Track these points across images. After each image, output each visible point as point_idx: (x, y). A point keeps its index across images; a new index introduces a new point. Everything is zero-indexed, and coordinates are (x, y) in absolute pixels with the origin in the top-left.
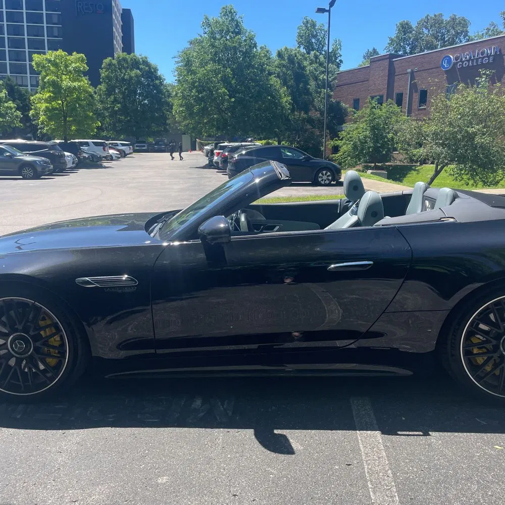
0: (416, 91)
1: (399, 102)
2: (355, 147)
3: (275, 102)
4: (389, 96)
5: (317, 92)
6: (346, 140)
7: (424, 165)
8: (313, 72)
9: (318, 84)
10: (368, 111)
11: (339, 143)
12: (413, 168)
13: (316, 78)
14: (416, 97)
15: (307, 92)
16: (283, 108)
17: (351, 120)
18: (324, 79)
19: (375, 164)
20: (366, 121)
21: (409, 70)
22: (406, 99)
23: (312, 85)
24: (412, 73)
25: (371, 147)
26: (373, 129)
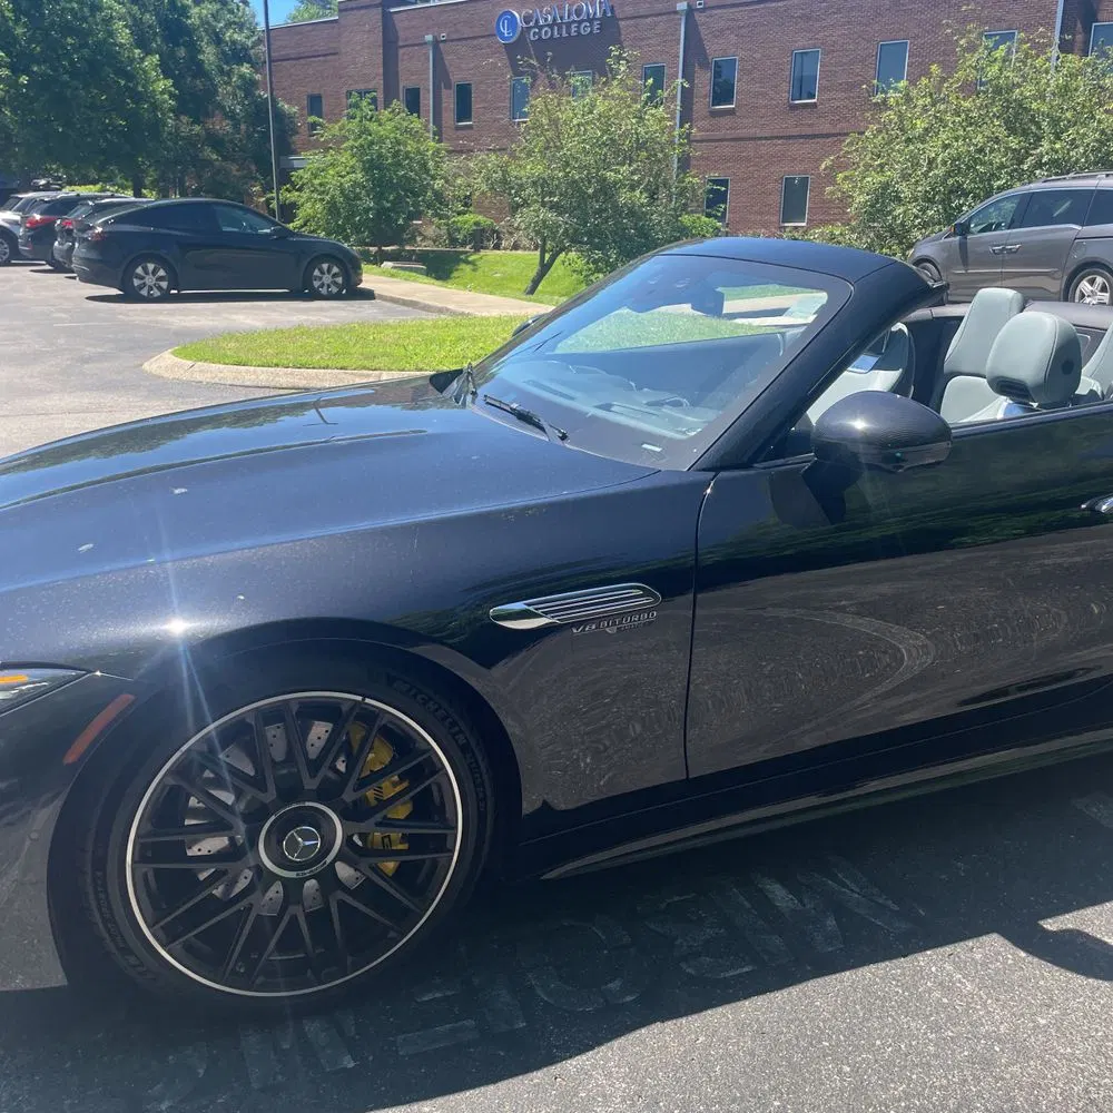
0: (448, 86)
1: (413, 104)
2: (332, 208)
3: (132, 90)
4: (390, 94)
5: (222, 72)
6: (313, 191)
7: (483, 252)
8: (208, 23)
9: (224, 53)
10: (354, 125)
11: (293, 196)
12: (463, 257)
13: (217, 39)
14: (449, 100)
15: (199, 70)
16: (155, 107)
17: (315, 145)
18: (234, 42)
19: (380, 248)
20: (352, 148)
21: (429, 38)
22: (427, 100)
23: (209, 55)
24: (436, 43)
25: (370, 209)
26: (371, 166)
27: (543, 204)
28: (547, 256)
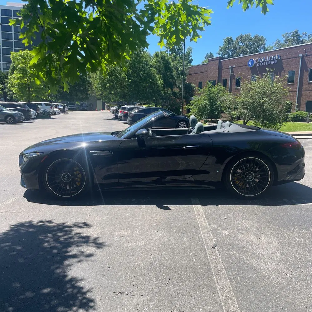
0: (234, 79)
1: (225, 85)
2: (199, 109)
3: (154, 83)
4: (219, 81)
5: (177, 77)
6: (195, 106)
7: (239, 121)
8: (175, 66)
9: (178, 73)
10: (207, 89)
11: (190, 107)
12: (233, 122)
13: (177, 70)
14: (234, 82)
15: (172, 77)
16: (158, 86)
17: (197, 94)
18: (181, 70)
19: (211, 120)
20: (206, 95)
21: (230, 67)
22: (229, 83)
23: (175, 74)
24: (232, 68)
25: (209, 110)
26: (210, 99)
27: (243, 108)
28: (246, 121)
